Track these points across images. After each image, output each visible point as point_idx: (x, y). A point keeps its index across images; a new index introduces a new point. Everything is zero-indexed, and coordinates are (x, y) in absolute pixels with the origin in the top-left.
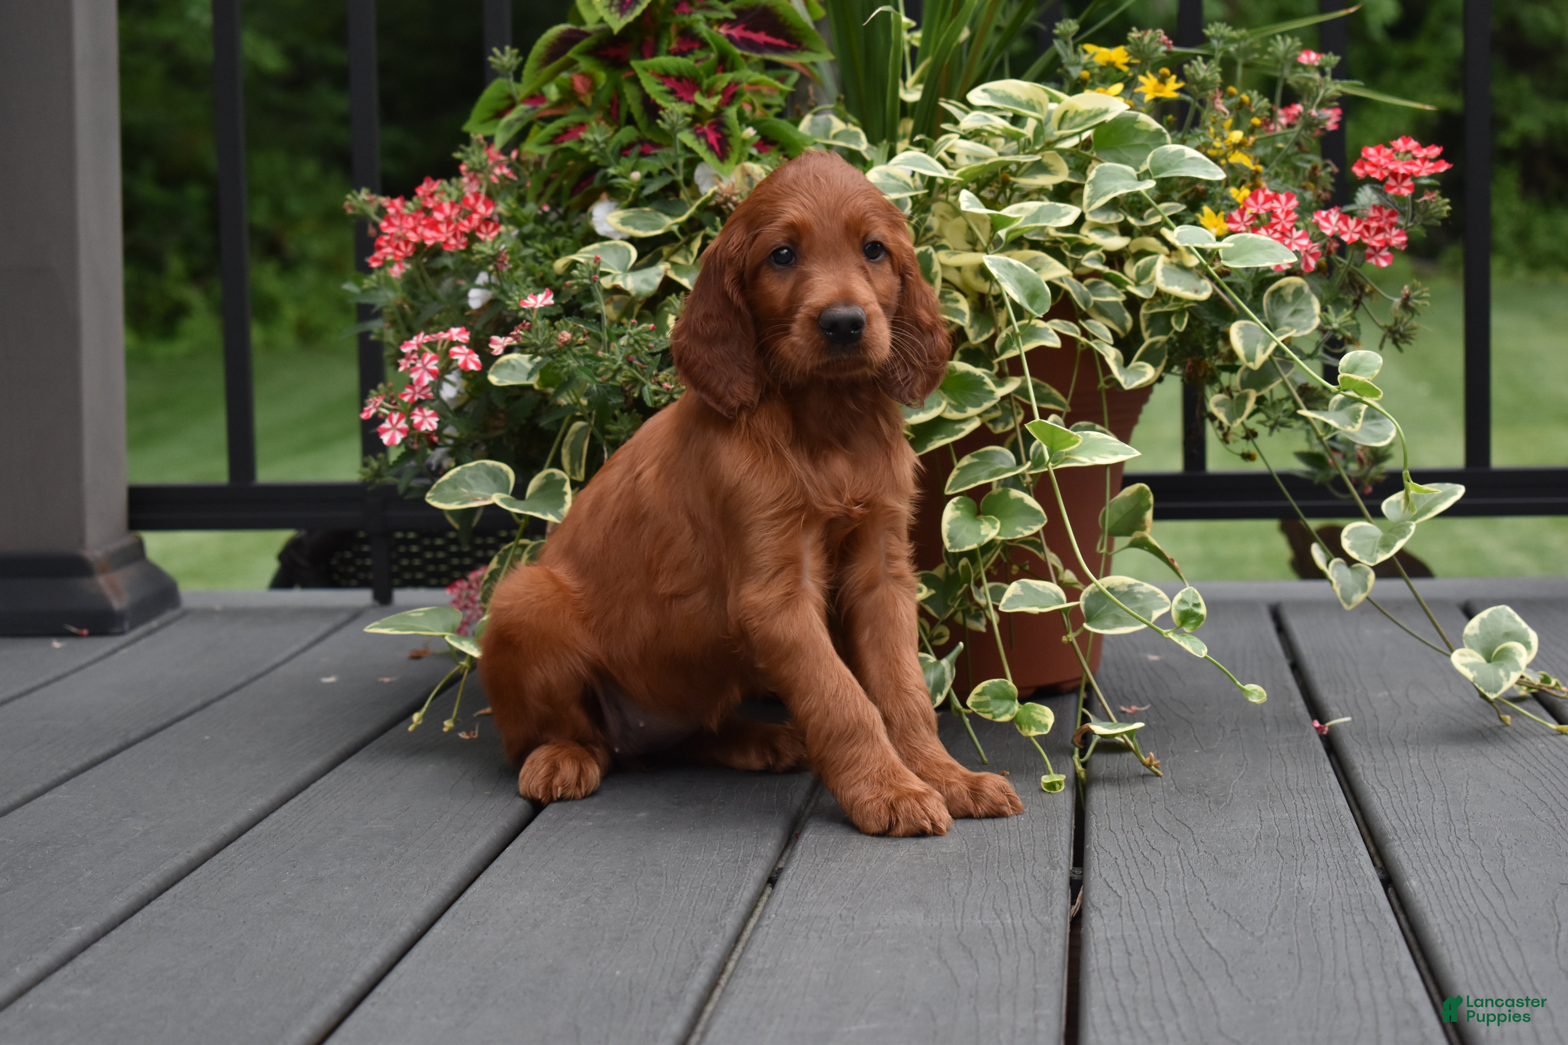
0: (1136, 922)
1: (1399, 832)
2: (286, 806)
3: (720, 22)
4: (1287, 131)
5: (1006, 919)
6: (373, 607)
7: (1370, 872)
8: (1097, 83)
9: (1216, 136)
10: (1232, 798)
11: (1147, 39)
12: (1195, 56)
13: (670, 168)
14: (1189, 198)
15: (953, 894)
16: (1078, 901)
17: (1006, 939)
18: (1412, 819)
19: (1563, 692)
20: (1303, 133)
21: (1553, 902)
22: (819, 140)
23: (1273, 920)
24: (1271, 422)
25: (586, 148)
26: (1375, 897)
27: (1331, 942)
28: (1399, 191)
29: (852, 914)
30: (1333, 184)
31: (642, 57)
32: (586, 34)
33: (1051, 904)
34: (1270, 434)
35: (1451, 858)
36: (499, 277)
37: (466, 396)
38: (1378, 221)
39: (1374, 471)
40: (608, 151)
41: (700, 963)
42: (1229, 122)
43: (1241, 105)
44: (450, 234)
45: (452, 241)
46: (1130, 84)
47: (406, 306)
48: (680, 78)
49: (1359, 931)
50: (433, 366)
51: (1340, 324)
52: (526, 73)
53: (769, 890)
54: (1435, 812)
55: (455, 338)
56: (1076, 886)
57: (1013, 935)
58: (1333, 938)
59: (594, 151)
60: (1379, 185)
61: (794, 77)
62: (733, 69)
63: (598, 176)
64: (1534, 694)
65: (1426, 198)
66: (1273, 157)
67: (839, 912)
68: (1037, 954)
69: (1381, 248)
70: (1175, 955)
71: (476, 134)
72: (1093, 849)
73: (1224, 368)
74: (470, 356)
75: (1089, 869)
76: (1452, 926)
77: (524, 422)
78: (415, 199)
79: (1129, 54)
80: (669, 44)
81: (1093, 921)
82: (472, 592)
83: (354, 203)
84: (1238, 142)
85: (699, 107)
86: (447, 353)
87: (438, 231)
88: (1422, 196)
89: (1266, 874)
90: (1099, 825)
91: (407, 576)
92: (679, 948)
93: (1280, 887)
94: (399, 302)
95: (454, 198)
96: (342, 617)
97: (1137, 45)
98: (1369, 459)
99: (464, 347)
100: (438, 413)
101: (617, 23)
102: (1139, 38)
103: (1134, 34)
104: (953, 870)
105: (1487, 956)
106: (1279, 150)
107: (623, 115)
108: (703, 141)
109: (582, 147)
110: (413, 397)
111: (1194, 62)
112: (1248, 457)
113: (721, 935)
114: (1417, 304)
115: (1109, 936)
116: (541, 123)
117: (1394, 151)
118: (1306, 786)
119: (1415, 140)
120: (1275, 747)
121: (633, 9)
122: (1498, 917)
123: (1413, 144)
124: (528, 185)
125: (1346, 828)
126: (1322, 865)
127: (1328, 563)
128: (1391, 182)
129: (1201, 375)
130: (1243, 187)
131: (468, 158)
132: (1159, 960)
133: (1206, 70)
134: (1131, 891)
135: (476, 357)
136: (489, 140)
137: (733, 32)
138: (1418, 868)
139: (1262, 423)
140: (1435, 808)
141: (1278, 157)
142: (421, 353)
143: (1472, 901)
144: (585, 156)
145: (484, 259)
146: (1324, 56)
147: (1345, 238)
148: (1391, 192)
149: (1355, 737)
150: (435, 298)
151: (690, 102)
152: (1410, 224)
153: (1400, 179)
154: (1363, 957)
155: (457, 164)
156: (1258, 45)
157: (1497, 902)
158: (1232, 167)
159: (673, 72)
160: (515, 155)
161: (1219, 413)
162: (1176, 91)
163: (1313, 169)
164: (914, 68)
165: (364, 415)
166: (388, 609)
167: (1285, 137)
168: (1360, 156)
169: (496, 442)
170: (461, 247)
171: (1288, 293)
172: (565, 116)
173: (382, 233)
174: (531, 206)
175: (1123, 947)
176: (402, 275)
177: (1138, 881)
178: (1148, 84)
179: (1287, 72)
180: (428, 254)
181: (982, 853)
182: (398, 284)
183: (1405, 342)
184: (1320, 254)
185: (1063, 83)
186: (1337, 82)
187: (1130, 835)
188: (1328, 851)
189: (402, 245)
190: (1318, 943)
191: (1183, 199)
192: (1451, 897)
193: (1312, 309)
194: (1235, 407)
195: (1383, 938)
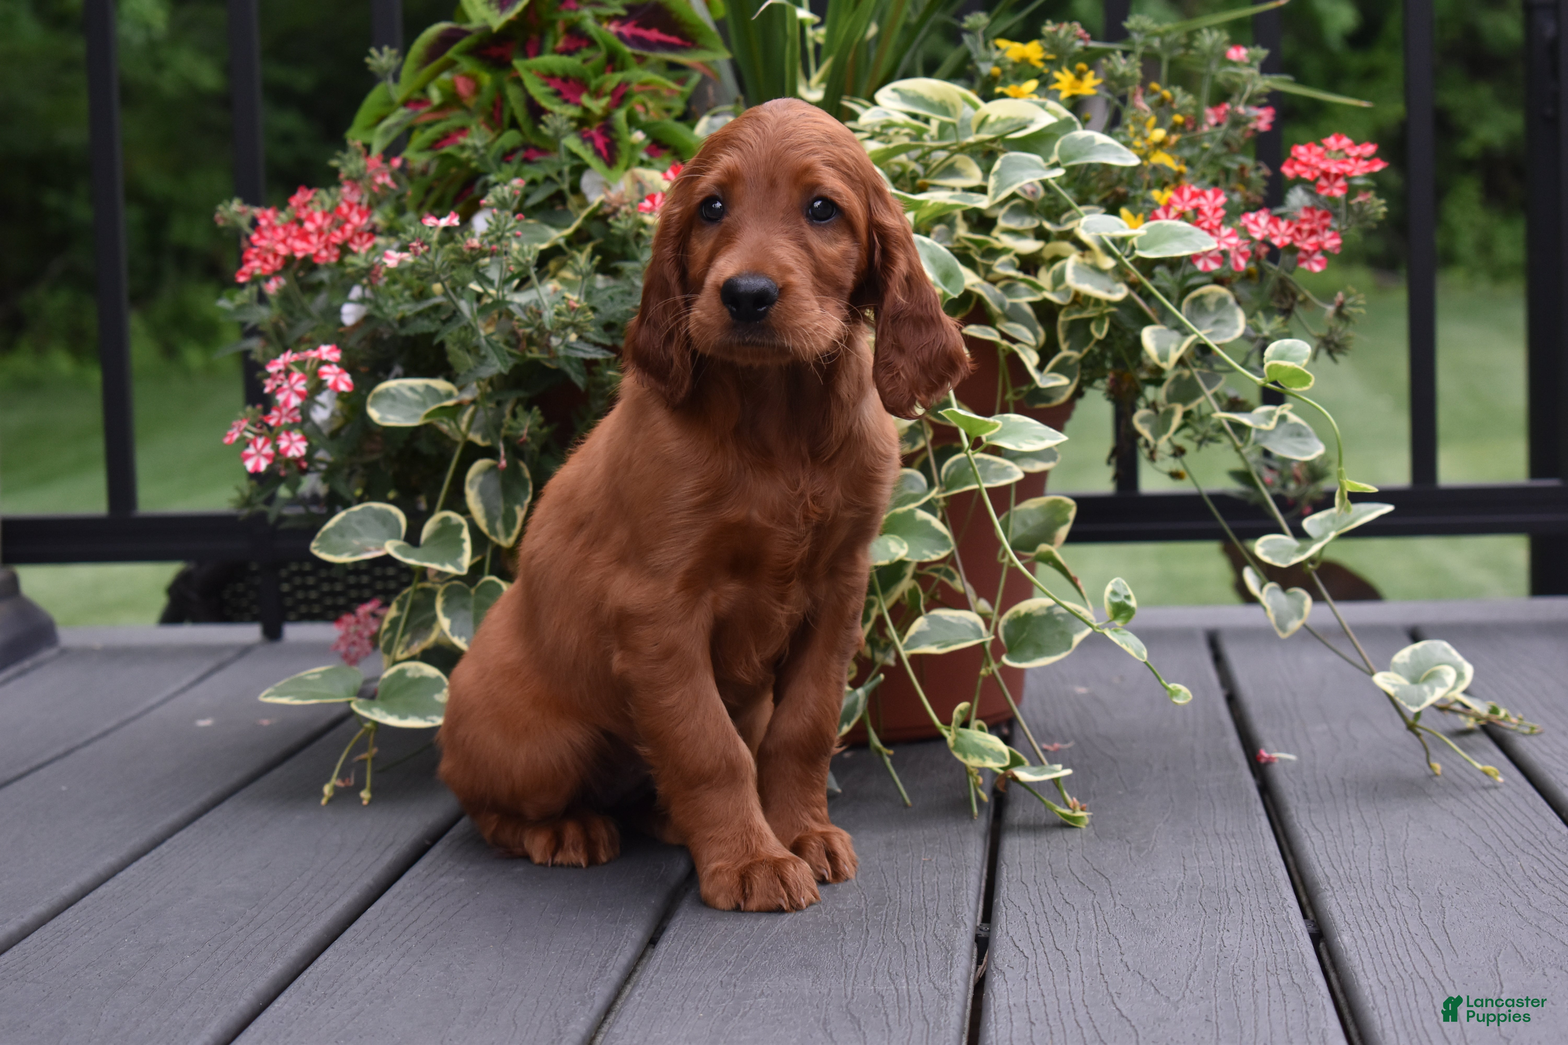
0: (1042, 986)
1: (1332, 881)
2: (136, 865)
3: (611, 19)
4: (1214, 130)
5: (901, 985)
6: (261, 643)
7: (1299, 927)
8: (1010, 80)
9: (1136, 134)
10: (1155, 845)
11: (1062, 33)
12: (1113, 51)
13: (554, 175)
14: (1110, 201)
15: (846, 956)
16: (985, 960)
17: (899, 1007)
18: (1346, 866)
19: (1512, 724)
20: (1231, 132)
21: (1496, 959)
23: (1191, 982)
24: (1198, 437)
25: (465, 155)
26: (1303, 955)
27: (1253, 1007)
28: (1331, 192)
29: (734, 980)
30: (1264, 187)
31: (526, 55)
32: (466, 33)
33: (951, 966)
34: (1199, 449)
35: (1386, 910)
36: (375, 291)
37: (342, 420)
38: (1310, 223)
39: (1312, 489)
40: (489, 158)
41: (561, 1039)
42: (1153, 120)
43: (1162, 102)
44: (321, 246)
45: (324, 253)
46: (1045, 84)
47: (282, 324)
48: (566, 79)
49: (1284, 995)
50: (301, 387)
51: (1271, 330)
52: (404, 74)
53: (649, 952)
54: (1372, 857)
55: (325, 357)
56: (982, 944)
57: (907, 1003)
58: (1255, 1002)
59: (474, 157)
60: (1311, 186)
61: (696, 78)
62: (623, 68)
63: (479, 183)
64: (1483, 727)
65: (1360, 199)
66: (1200, 156)
67: (720, 979)
68: (932, 1025)
69: (1314, 252)
70: (1082, 1025)
71: (354, 139)
72: (1002, 904)
73: (1149, 382)
74: (341, 376)
75: (996, 926)
76: (1385, 988)
78: (288, 210)
79: (1045, 50)
80: (555, 42)
81: (996, 986)
82: (360, 627)
83: (226, 214)
84: (1159, 140)
85: (586, 110)
86: (316, 374)
87: (309, 242)
88: (1356, 197)
89: (1186, 930)
90: (1010, 876)
91: (303, 609)
92: (541, 1023)
93: (1201, 944)
94: (274, 319)
95: (327, 208)
97: (1052, 40)
98: (1306, 477)
99: (334, 366)
100: (306, 438)
101: (497, 20)
102: (1054, 32)
103: (1049, 28)
104: (848, 929)
105: (1422, 1021)
106: (1205, 150)
107: (506, 119)
108: (589, 145)
109: (462, 152)
110: (279, 421)
111: (1113, 58)
112: (1176, 475)
113: (589, 1006)
114: (1351, 312)
115: (1011, 1003)
116: (422, 128)
117: (1326, 149)
118: (1235, 830)
119: (1349, 137)
120: (1204, 787)
121: (514, 5)
122: (1435, 977)
123: (1346, 141)
124: (409, 193)
125: (1275, 877)
126: (1247, 919)
127: (1262, 587)
128: (1323, 182)
129: (1125, 389)
130: (1166, 189)
131: (345, 165)
132: (1064, 1031)
133: (1126, 66)
134: (1040, 951)
135: (347, 377)
136: (368, 148)
137: (624, 30)
138: (1350, 921)
139: (1189, 438)
140: (1372, 854)
141: (1205, 157)
142: (288, 373)
143: (1408, 959)
144: (466, 163)
145: (357, 272)
146: (1252, 51)
147: (1276, 242)
148: (1324, 193)
149: (1290, 776)
150: (309, 316)
151: (578, 104)
152: (1344, 227)
153: (1332, 178)
154: (1287, 1024)
155: (335, 172)
156: (1183, 40)
157: (1434, 959)
158: (1155, 169)
159: (559, 73)
160: (397, 162)
161: (1145, 431)
162: (1095, 87)
163: (1242, 169)
164: (818, 67)
165: (227, 440)
166: (277, 646)
167: (1212, 137)
168: (1289, 155)
169: (371, 468)
170: (333, 260)
171: (1210, 302)
172: (448, 119)
173: (252, 245)
174: (410, 216)
175: (1027, 1016)
176: (279, 291)
177: (1047, 939)
178: (1065, 81)
179: (1214, 67)
180: (301, 268)
181: (881, 909)
182: (274, 301)
183: (1341, 352)
184: (1250, 255)
185: (978, 84)
186: (1266, 76)
187: (1042, 887)
188: (1254, 903)
189: (271, 258)
190: (1238, 1008)
191: (1103, 203)
192: (1385, 954)
193: (1235, 320)
194: (1161, 423)
195: (1310, 1002)
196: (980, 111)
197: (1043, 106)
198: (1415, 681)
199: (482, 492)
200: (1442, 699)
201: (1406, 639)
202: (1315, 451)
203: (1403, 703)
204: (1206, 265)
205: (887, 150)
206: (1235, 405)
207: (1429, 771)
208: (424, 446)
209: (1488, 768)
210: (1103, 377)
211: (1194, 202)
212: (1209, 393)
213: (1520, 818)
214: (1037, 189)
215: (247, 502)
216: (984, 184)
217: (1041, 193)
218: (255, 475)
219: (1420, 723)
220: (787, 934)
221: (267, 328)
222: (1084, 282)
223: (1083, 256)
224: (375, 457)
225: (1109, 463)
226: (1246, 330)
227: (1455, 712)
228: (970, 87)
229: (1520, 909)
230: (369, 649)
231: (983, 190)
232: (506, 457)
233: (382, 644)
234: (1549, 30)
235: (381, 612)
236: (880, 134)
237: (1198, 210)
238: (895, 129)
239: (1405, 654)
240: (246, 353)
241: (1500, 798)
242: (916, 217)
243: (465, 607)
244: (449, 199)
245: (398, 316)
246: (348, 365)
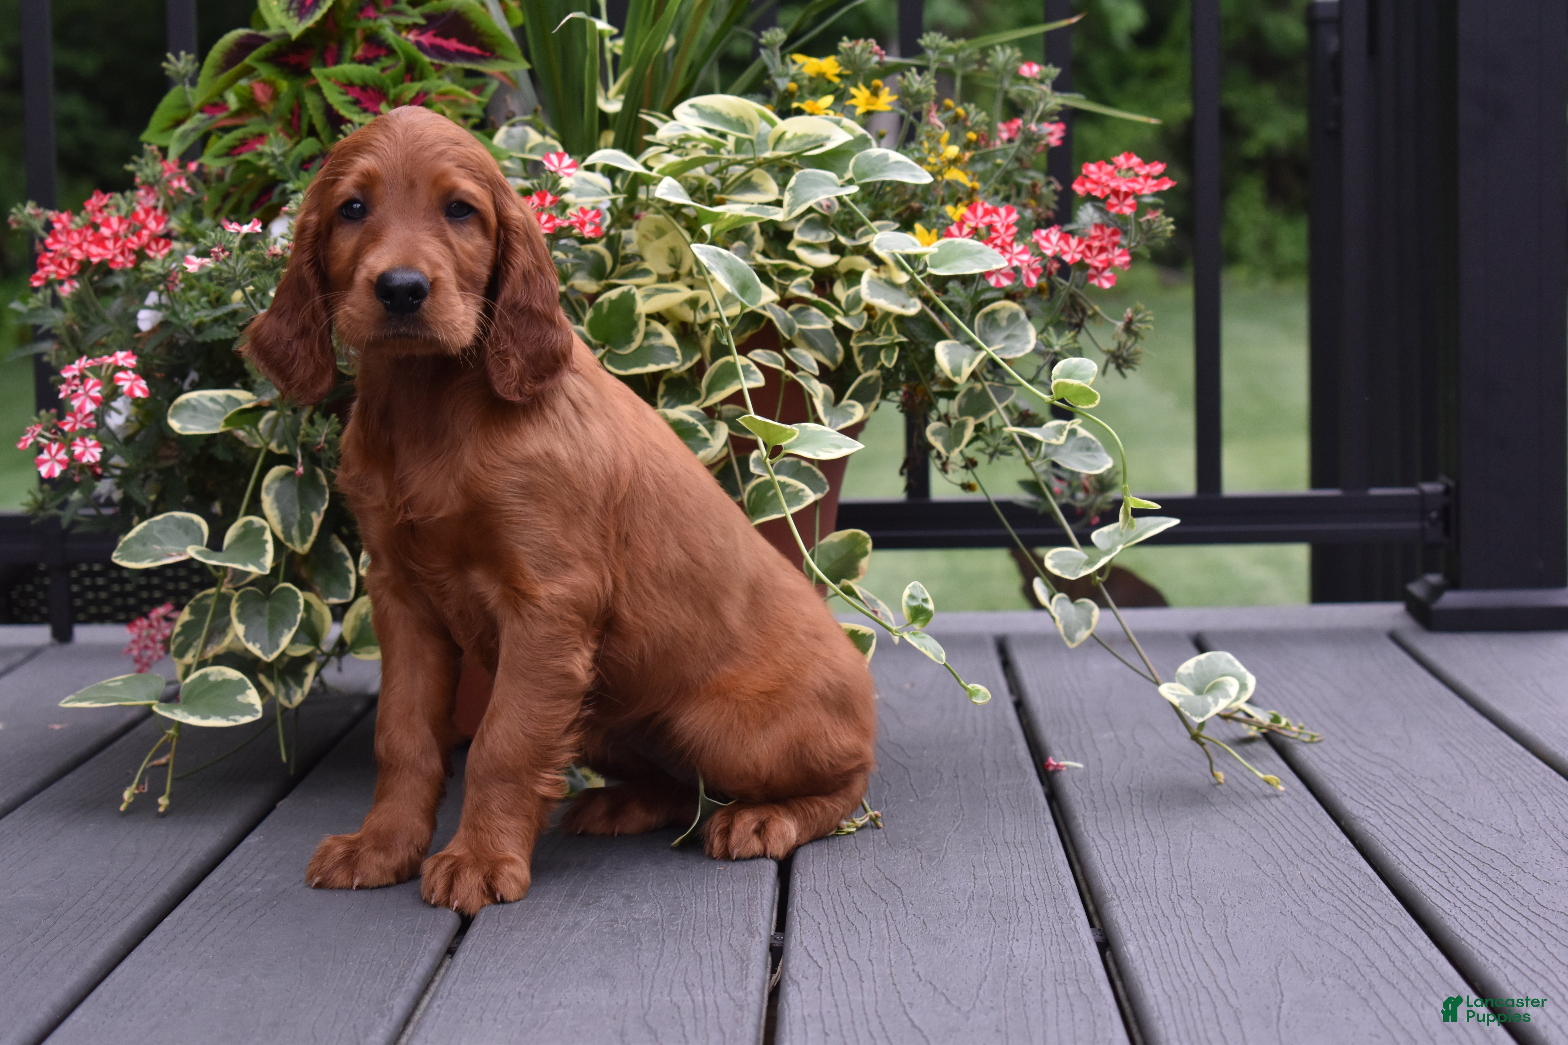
0: (836, 997)
1: (1118, 890)
3: (409, 28)
4: (1007, 146)
5: (697, 996)
6: (51, 645)
7: (1087, 936)
8: (806, 96)
9: (930, 151)
10: (945, 854)
11: (858, 50)
12: (908, 68)
14: (905, 216)
15: (642, 966)
16: (779, 969)
17: (695, 1018)
18: (1132, 874)
19: (1293, 732)
20: (1023, 148)
21: (1276, 969)
22: (514, 154)
23: (981, 992)
24: (990, 450)
25: (263, 162)
27: (1042, 1017)
28: (1121, 210)
29: (532, 991)
30: (1056, 203)
31: (325, 64)
32: (265, 40)
33: (747, 977)
34: (990, 462)
35: (1171, 919)
36: (172, 298)
37: (136, 426)
38: (1100, 241)
39: (1100, 499)
40: (287, 166)
42: (946, 135)
43: (956, 119)
44: (117, 251)
45: (120, 259)
46: (841, 97)
47: (76, 328)
48: (364, 88)
49: (1072, 1005)
50: (96, 392)
51: (1062, 347)
52: (201, 80)
53: (447, 962)
54: (1157, 866)
55: (120, 363)
56: (777, 953)
57: (703, 1014)
58: (1043, 1012)
59: (272, 164)
60: (1100, 203)
61: (493, 86)
62: (421, 78)
63: (277, 191)
64: (1264, 734)
65: (1149, 217)
66: (992, 173)
67: (518, 990)
68: (728, 1036)
69: (1104, 269)
70: (875, 1035)
71: (149, 142)
72: (795, 913)
73: (942, 395)
74: (137, 383)
75: (790, 935)
76: (1170, 997)
77: (198, 451)
78: (83, 214)
79: (840, 65)
80: (354, 50)
81: (790, 996)
82: (153, 632)
83: (19, 217)
84: (953, 157)
86: (112, 379)
87: (105, 248)
88: (1145, 215)
89: (976, 940)
90: (804, 885)
91: (93, 610)
92: (340, 1035)
93: (991, 954)
94: (68, 322)
95: (123, 213)
96: (19, 657)
97: (848, 56)
98: (1095, 488)
99: (130, 373)
100: (100, 443)
101: (296, 28)
102: (850, 48)
103: (845, 44)
104: (644, 939)
105: (1205, 1031)
106: (997, 166)
107: (304, 126)
109: (260, 159)
110: (74, 427)
111: (908, 74)
112: (967, 486)
113: (387, 1018)
114: (1140, 328)
115: (806, 1013)
116: (219, 134)
117: (1116, 167)
118: (1023, 839)
119: (1138, 156)
120: (994, 795)
121: (313, 13)
122: (1218, 986)
123: (1135, 160)
124: (206, 199)
125: (1063, 886)
126: (1036, 928)
127: (1051, 598)
128: (1113, 200)
129: (917, 401)
130: (959, 205)
131: (141, 170)
132: (858, 1041)
133: (921, 83)
134: (833, 961)
135: (143, 383)
136: (164, 151)
137: (423, 39)
138: (1136, 931)
139: (981, 450)
140: (1157, 863)
141: (998, 173)
142: (83, 378)
143: (1192, 969)
144: (264, 170)
145: (153, 278)
146: (1044, 69)
147: (1067, 258)
148: (1113, 211)
149: (1078, 783)
150: (104, 321)
151: (375, 113)
152: (1133, 244)
153: (1121, 197)
154: (1074, 1034)
155: (132, 176)
156: (977, 56)
157: (1217, 969)
158: (948, 184)
159: (357, 81)
160: (193, 166)
161: (937, 444)
162: (890, 104)
163: (1034, 186)
164: (615, 79)
165: (20, 445)
166: (67, 648)
167: (1005, 153)
168: (1080, 173)
169: (167, 473)
170: (130, 266)
171: (1003, 317)
172: (244, 126)
173: (47, 250)
174: (207, 222)
175: (820, 1026)
176: (73, 294)
177: (841, 949)
178: (861, 97)
179: (1006, 84)
180: (96, 272)
181: (677, 919)
182: (67, 304)
183: (1129, 367)
184: (1041, 271)
185: (775, 98)
186: (1057, 94)
187: (835, 896)
188: (1042, 912)
189: (66, 263)
190: (1027, 1019)
191: (897, 218)
192: (1170, 964)
193: (1027, 336)
194: (953, 436)
195: (1097, 1012)
196: (776, 128)
197: (838, 123)
198: (1199, 692)
199: (278, 499)
200: (1226, 709)
201: (1192, 648)
202: (1104, 464)
203: (1187, 713)
204: (998, 281)
205: (684, 162)
206: (1026, 419)
207: (1213, 780)
208: (220, 453)
209: (1270, 777)
210: (897, 389)
211: (987, 219)
212: (1000, 407)
213: (1300, 826)
214: (832, 202)
215: (41, 506)
216: (780, 198)
217: (837, 207)
218: (49, 481)
219: (1204, 733)
220: (584, 944)
221: (60, 331)
222: (879, 297)
223: (877, 271)
224: (171, 462)
225: (901, 473)
226: (1036, 345)
227: (1238, 720)
228: (766, 102)
229: (1300, 918)
230: (162, 653)
231: (779, 203)
232: (303, 464)
233: (173, 648)
234: (1333, 44)
235: (173, 615)
236: (679, 147)
237: (991, 227)
238: (694, 143)
239: (1190, 665)
240: (38, 357)
241: (1281, 807)
242: (712, 229)
243: (260, 613)
244: (246, 206)
245: (195, 322)
246: (143, 371)
